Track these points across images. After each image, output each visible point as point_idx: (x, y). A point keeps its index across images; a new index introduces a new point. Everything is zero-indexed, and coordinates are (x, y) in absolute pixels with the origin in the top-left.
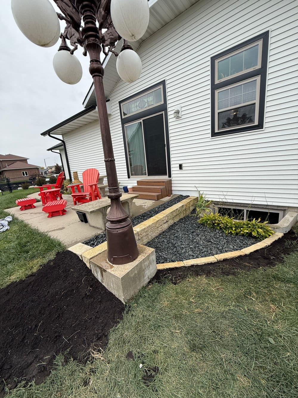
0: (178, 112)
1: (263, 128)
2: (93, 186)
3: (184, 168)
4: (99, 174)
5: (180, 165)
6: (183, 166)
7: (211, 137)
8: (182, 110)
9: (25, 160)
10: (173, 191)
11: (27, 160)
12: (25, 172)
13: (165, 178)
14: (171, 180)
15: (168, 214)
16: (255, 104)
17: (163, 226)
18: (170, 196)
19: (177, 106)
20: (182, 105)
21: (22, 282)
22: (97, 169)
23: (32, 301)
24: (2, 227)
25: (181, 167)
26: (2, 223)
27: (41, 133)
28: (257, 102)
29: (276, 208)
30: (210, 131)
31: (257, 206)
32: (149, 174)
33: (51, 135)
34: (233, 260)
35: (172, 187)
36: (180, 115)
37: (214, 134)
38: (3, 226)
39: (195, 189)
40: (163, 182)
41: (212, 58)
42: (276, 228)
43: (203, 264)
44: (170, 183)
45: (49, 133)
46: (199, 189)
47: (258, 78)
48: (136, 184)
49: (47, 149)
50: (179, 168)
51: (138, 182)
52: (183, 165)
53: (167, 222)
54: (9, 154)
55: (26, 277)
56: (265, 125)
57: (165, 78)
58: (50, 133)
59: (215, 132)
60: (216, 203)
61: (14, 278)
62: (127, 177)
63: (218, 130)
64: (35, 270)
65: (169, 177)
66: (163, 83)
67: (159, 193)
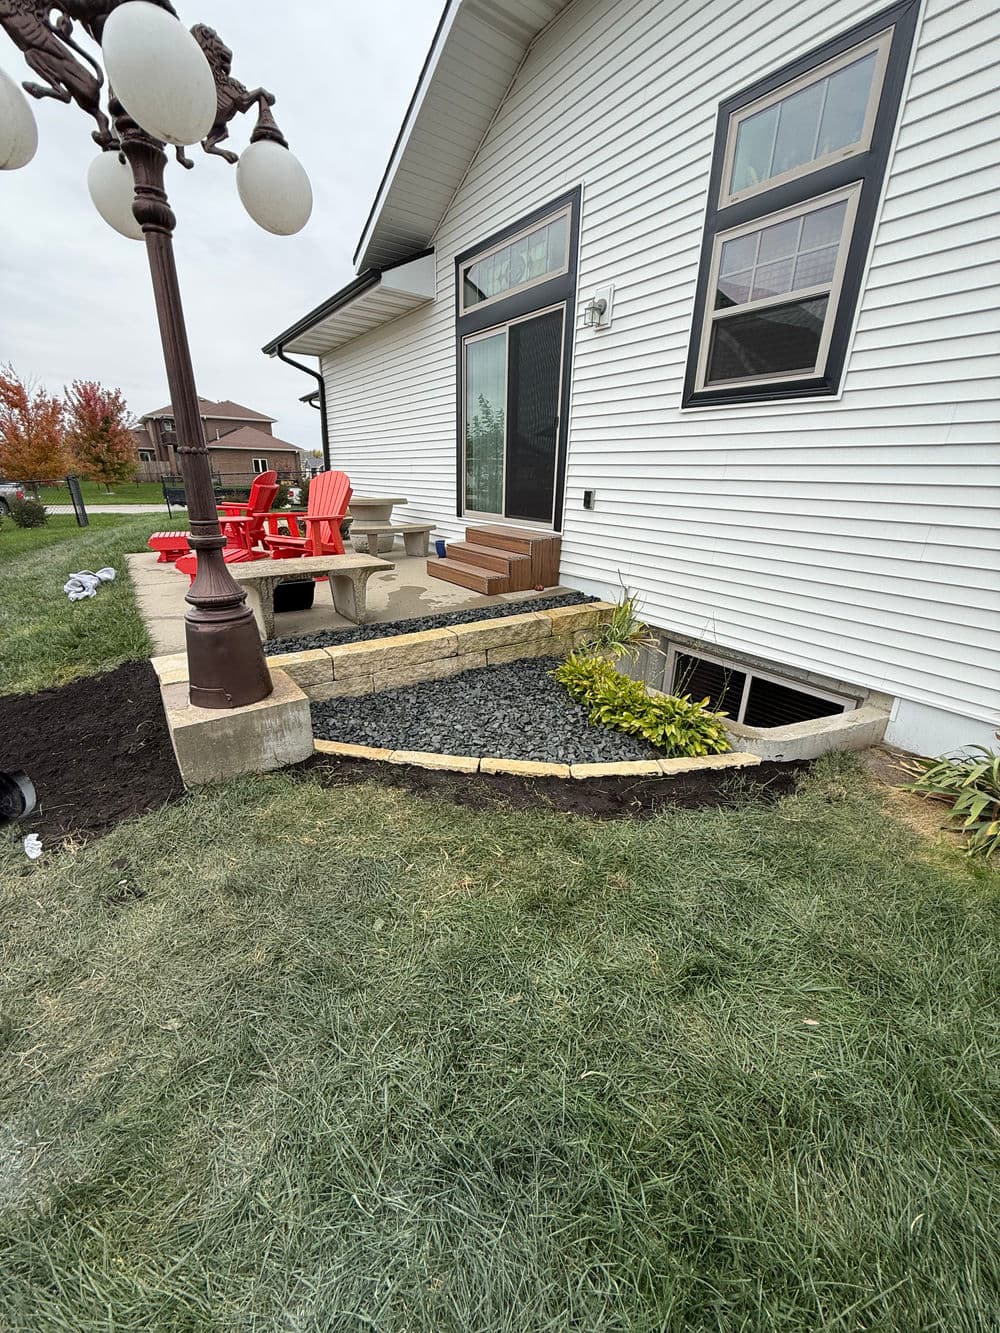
0: (600, 309)
1: (835, 393)
2: (322, 523)
3: (597, 507)
4: (350, 491)
5: (586, 492)
6: (596, 498)
7: (683, 408)
8: (615, 303)
9: (264, 425)
10: (561, 576)
11: (272, 425)
12: (260, 460)
13: (543, 529)
14: (559, 541)
15: (464, 635)
16: (826, 296)
17: (438, 665)
18: (540, 590)
19: (602, 285)
20: (620, 283)
21: (28, 696)
22: (349, 475)
23: (25, 735)
24: (81, 589)
25: (588, 500)
26: (81, 579)
27: (263, 346)
28: (834, 288)
29: (833, 687)
30: (680, 386)
31: (779, 669)
32: (511, 512)
33: (286, 354)
34: (520, 780)
35: (562, 564)
36: (606, 319)
37: (691, 399)
38: (84, 589)
39: (615, 580)
40: (527, 542)
41: (722, 105)
42: (746, 738)
43: (437, 769)
44: (554, 547)
45: (280, 346)
46: (627, 582)
47: (853, 194)
48: (464, 537)
49: (301, 396)
50: (583, 502)
51: (469, 531)
52: (598, 496)
53: (457, 655)
54: (228, 402)
55: (39, 692)
56: (847, 383)
57: (582, 178)
58: (284, 348)
59: (696, 391)
60: (667, 638)
61: (19, 688)
62: (455, 513)
63: (705, 385)
64: (61, 684)
65: (555, 530)
66: (574, 196)
67: (500, 575)
